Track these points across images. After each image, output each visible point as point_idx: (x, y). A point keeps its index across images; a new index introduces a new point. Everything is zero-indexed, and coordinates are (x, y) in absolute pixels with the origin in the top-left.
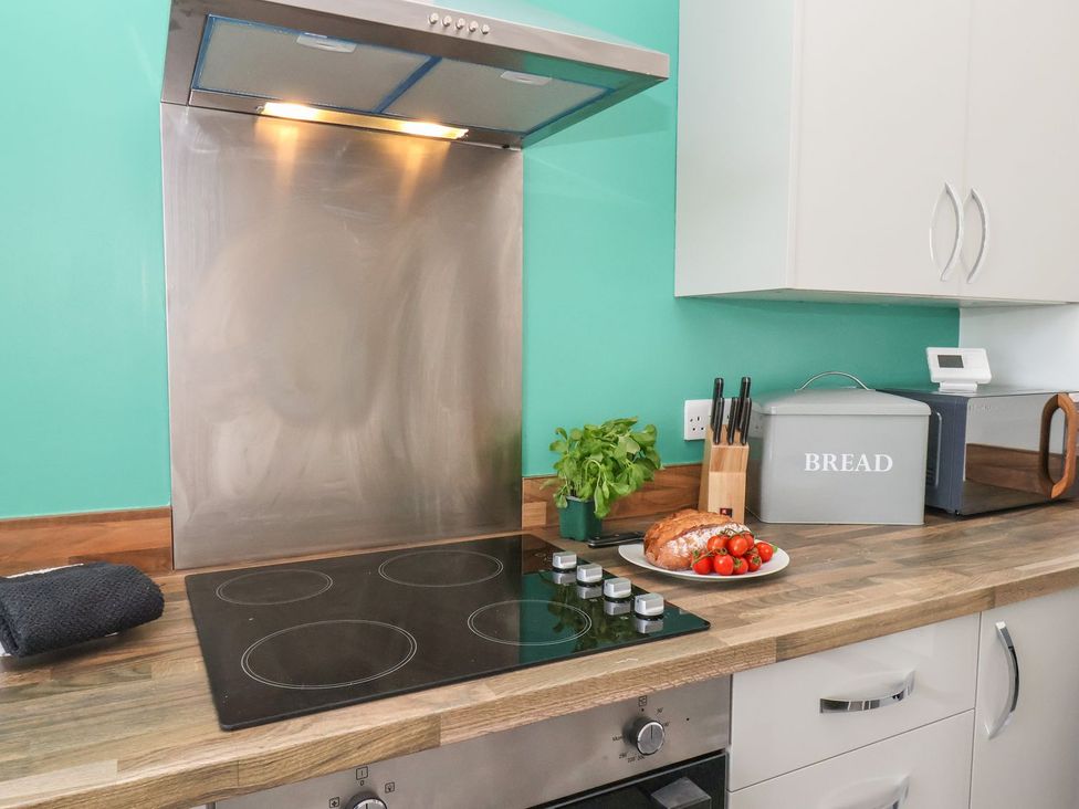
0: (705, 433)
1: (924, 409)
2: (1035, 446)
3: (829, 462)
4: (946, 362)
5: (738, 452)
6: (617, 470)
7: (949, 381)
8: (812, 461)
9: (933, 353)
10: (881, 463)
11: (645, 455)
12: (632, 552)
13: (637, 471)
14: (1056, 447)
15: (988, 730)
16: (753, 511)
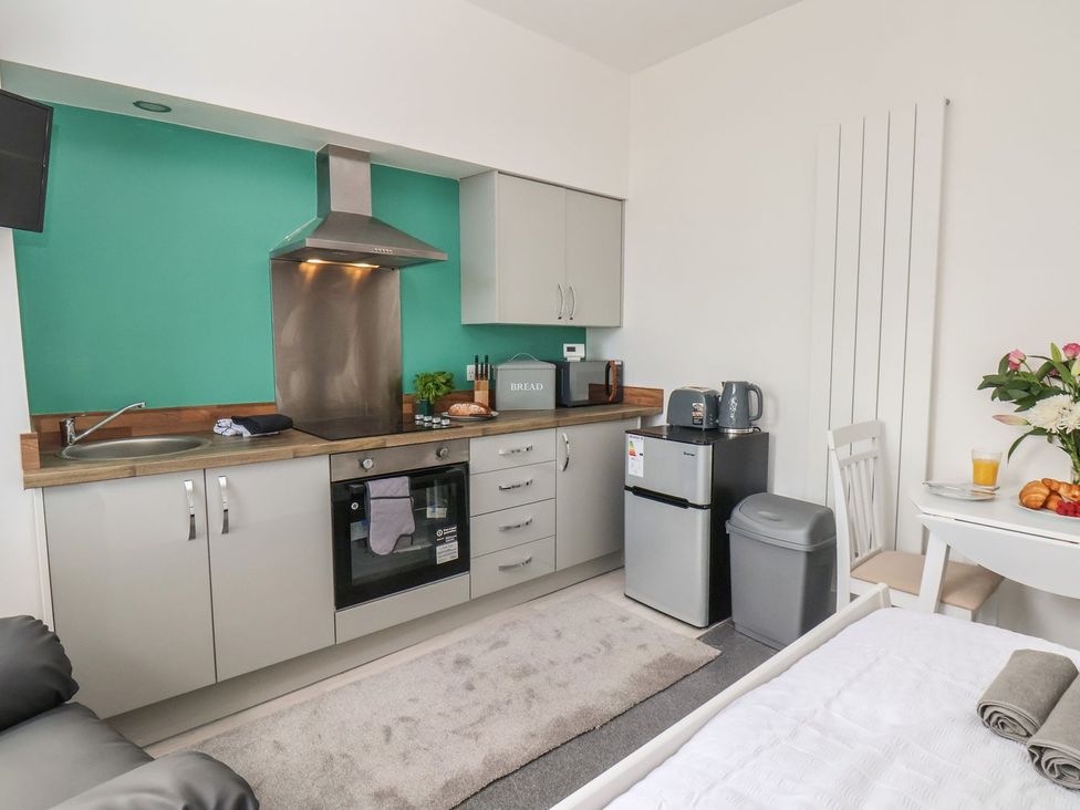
0: (473, 378)
1: (554, 366)
2: (603, 383)
3: (520, 386)
4: (570, 349)
5: (485, 383)
6: (438, 388)
7: (571, 357)
8: (513, 387)
9: (566, 346)
10: (539, 387)
11: (448, 382)
12: (445, 414)
13: (445, 388)
14: (611, 383)
15: (562, 468)
16: (492, 404)
